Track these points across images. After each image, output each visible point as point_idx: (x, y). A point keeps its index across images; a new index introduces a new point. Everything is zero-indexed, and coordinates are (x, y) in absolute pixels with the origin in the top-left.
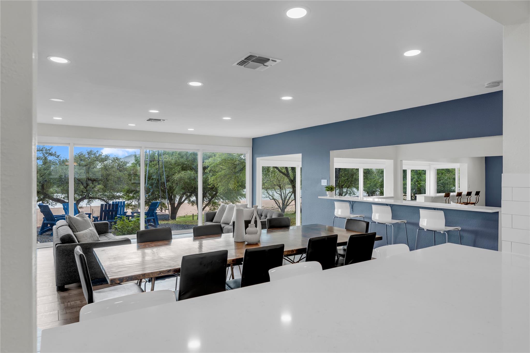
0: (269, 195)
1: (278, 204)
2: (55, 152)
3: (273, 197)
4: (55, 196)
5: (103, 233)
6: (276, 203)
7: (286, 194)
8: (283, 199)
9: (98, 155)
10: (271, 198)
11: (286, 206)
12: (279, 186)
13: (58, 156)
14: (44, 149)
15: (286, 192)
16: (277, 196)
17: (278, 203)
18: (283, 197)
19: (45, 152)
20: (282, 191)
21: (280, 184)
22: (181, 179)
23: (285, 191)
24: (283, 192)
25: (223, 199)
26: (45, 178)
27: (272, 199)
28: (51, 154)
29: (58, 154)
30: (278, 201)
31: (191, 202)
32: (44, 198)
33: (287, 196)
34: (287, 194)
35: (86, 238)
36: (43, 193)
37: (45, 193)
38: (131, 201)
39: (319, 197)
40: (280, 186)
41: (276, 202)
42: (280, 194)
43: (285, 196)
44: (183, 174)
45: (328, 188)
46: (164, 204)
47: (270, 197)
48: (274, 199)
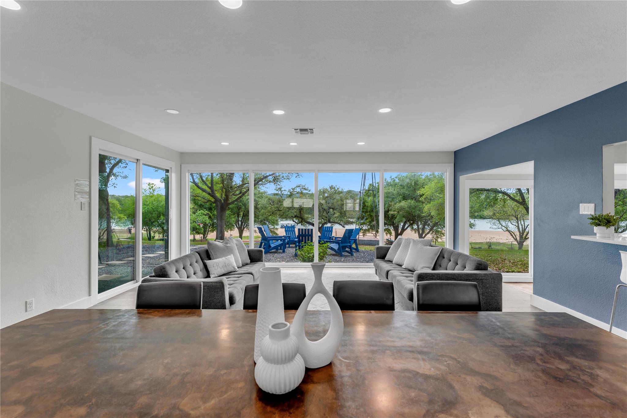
0: (502, 226)
1: (514, 237)
3: (507, 229)
5: (256, 261)
6: (512, 235)
7: (524, 225)
8: (521, 231)
10: (505, 229)
11: (524, 239)
12: (515, 217)
15: (524, 224)
17: (514, 235)
18: (521, 229)
20: (519, 222)
21: (516, 214)
22: (402, 209)
23: (524, 222)
24: (521, 223)
27: (506, 231)
30: (513, 233)
31: (414, 229)
33: (526, 229)
34: (526, 226)
35: (216, 268)
38: (362, 226)
39: (573, 237)
40: (517, 216)
42: (517, 226)
43: (523, 228)
44: (404, 204)
45: (598, 220)
46: (389, 230)
47: (503, 228)
48: (508, 231)
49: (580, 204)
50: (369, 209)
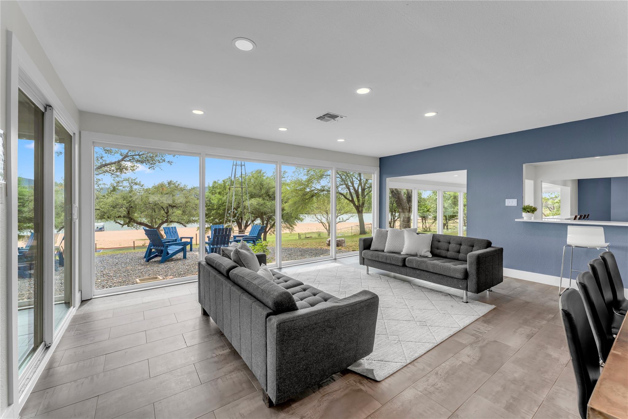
1: (325, 227)
2: (140, 182)
4: (139, 220)
6: (324, 226)
9: (177, 185)
10: (320, 222)
13: (143, 185)
14: (130, 179)
16: (324, 220)
17: (325, 226)
19: (131, 181)
26: (131, 204)
28: (136, 184)
29: (142, 183)
30: (325, 224)
32: (129, 222)
36: (129, 217)
37: (131, 218)
39: (516, 220)
41: (323, 224)
47: (319, 220)
48: (321, 222)
49: (506, 200)
50: (215, 207)
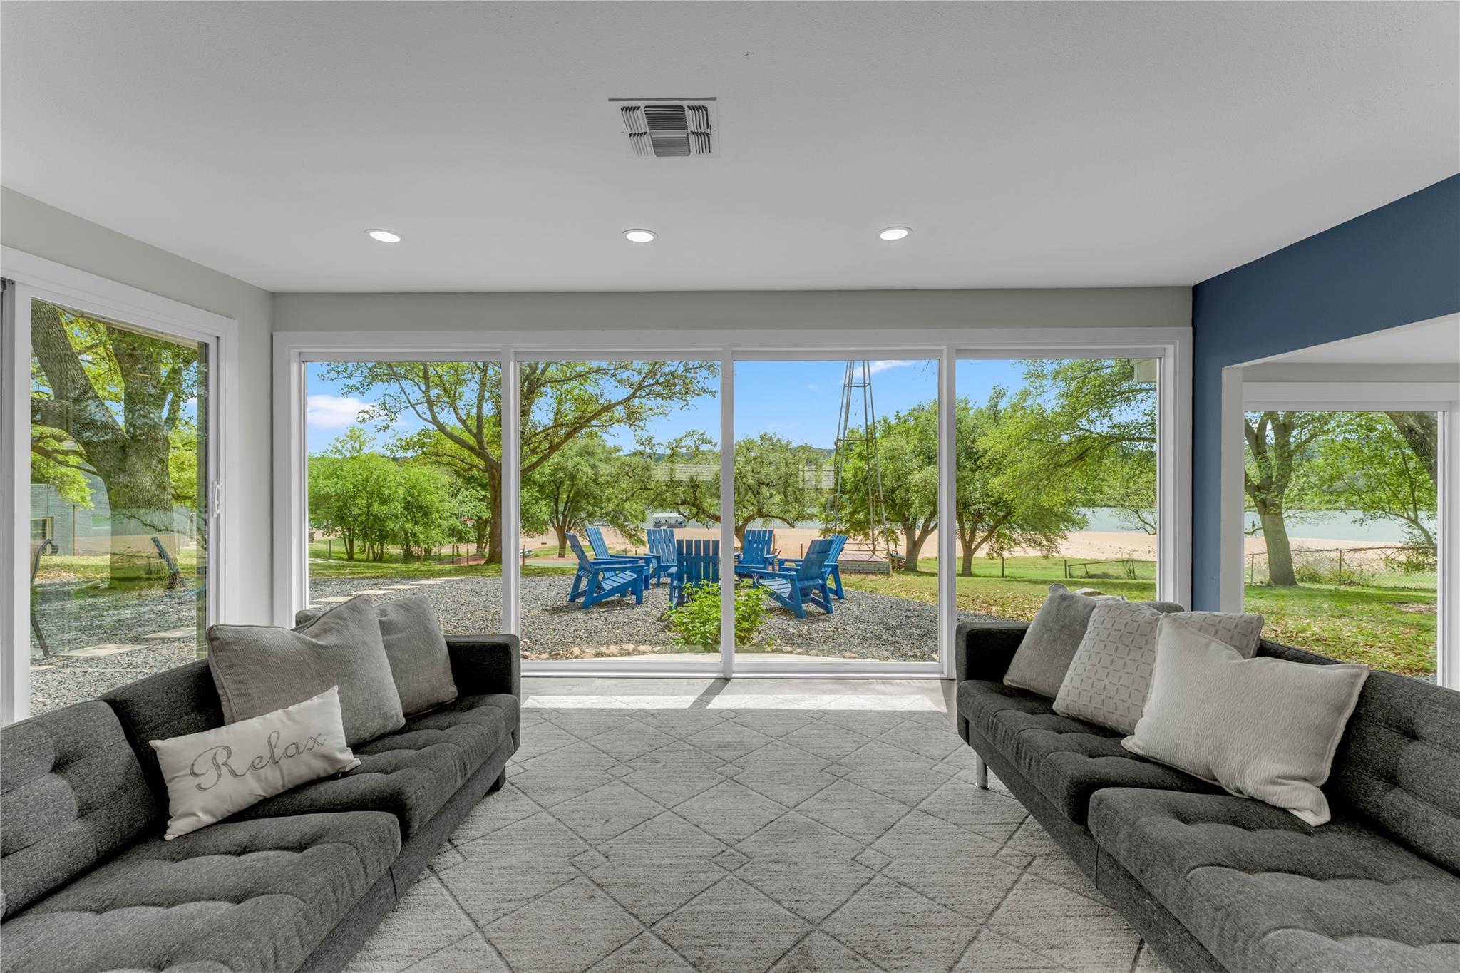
25: (1023, 529)
46: (894, 532)
47: (1147, 527)
